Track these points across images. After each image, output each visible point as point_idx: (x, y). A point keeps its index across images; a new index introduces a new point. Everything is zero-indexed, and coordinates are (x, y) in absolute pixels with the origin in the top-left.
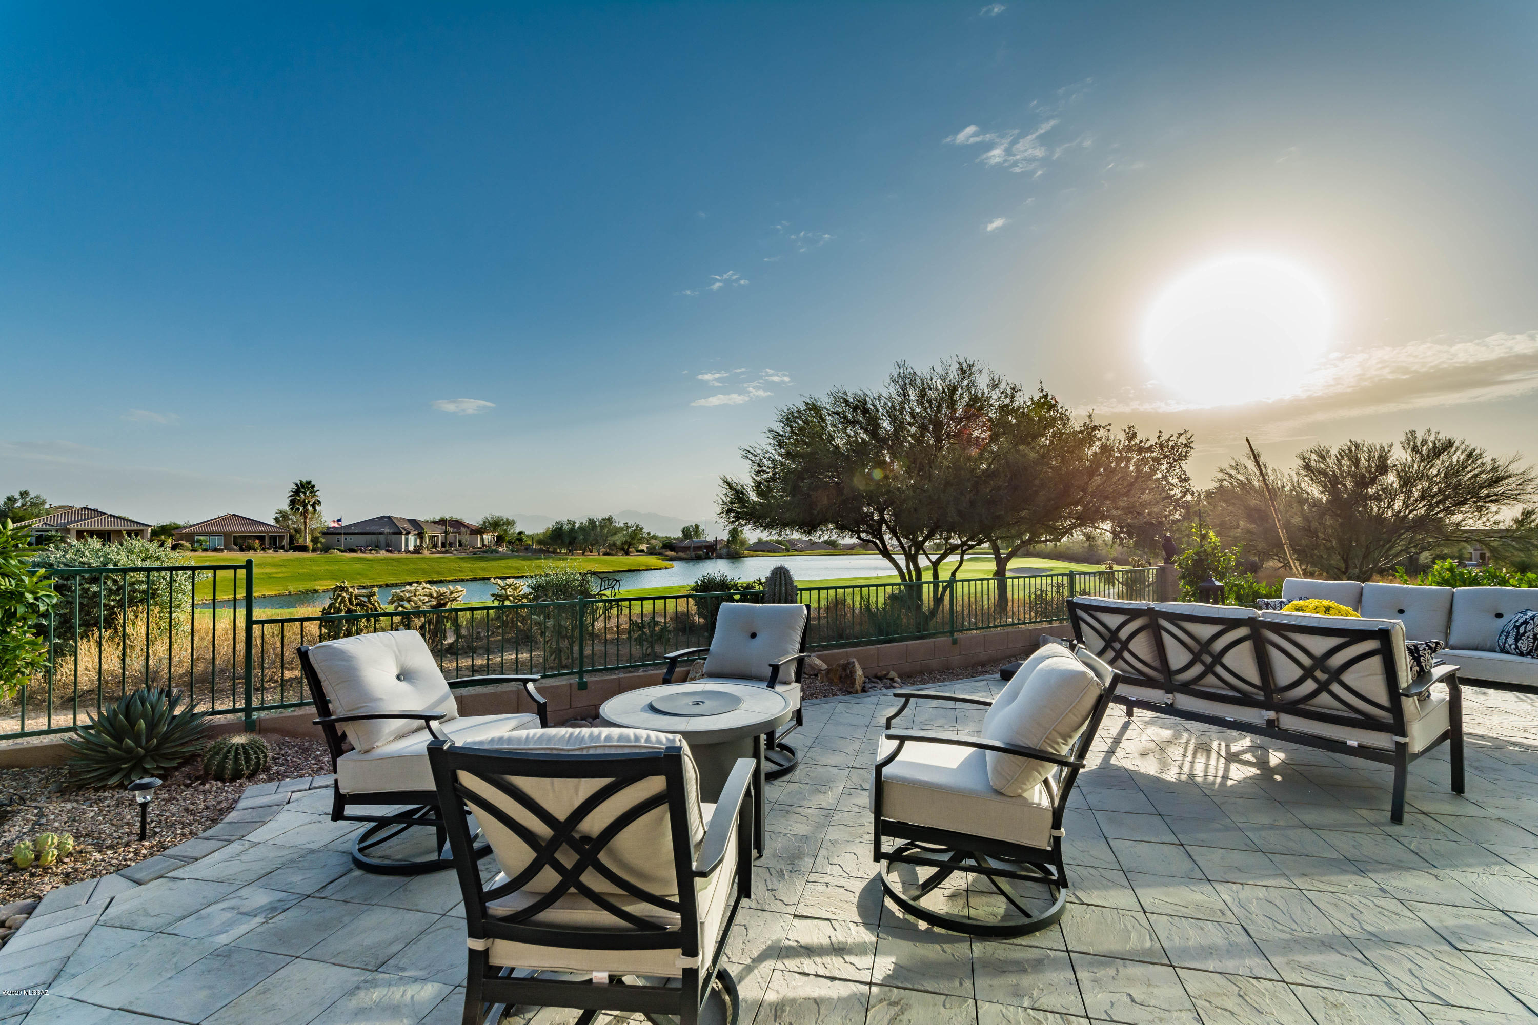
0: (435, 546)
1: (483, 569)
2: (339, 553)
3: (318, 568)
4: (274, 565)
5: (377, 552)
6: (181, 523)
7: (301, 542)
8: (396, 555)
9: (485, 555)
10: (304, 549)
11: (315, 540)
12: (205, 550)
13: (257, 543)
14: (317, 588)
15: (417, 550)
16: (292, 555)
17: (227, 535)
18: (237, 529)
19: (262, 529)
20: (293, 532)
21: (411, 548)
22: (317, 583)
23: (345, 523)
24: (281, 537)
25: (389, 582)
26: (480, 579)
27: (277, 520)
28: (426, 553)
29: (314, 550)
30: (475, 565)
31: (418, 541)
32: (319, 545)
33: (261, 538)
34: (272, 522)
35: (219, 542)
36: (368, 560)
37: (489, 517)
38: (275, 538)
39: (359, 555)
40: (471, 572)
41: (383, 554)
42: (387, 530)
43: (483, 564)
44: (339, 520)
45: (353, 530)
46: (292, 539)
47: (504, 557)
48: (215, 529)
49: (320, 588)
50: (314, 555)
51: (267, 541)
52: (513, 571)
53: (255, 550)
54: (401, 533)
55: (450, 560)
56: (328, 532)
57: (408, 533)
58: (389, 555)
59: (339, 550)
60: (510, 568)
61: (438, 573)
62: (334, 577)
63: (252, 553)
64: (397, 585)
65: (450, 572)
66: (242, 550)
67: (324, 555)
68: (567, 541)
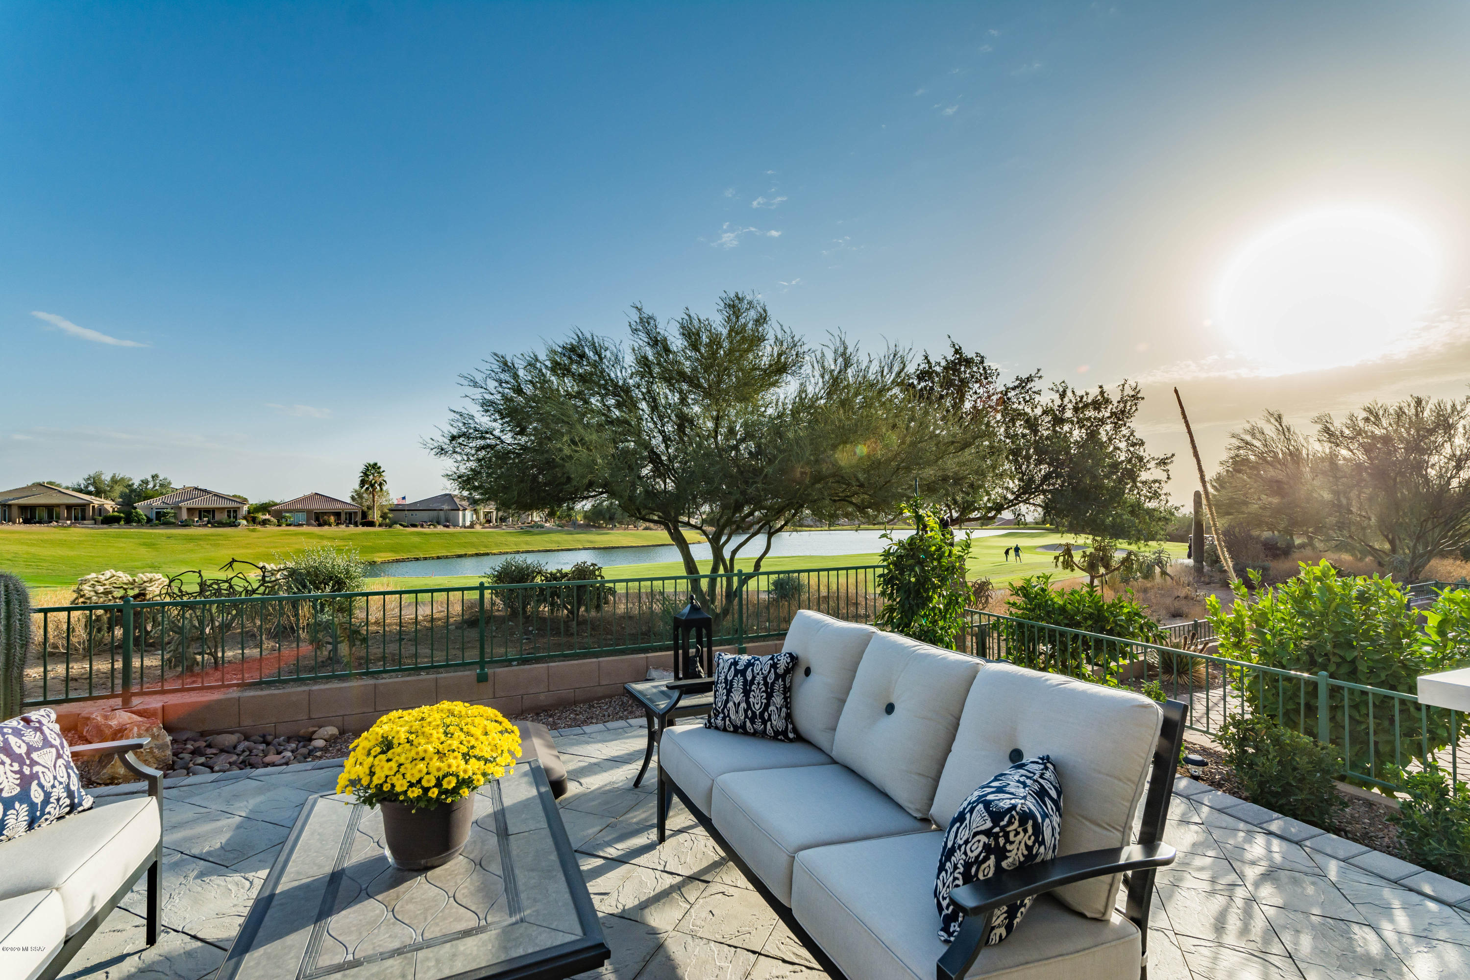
0: (489, 521)
1: (527, 543)
2: (401, 528)
3: (380, 542)
4: (343, 539)
5: (435, 527)
7: (370, 518)
8: (452, 530)
9: (531, 530)
10: (371, 524)
11: (384, 516)
12: (288, 525)
13: (332, 519)
14: (375, 560)
15: (472, 526)
16: (361, 529)
17: (309, 512)
18: (317, 506)
19: (338, 506)
20: (365, 509)
21: (468, 523)
22: (378, 554)
23: (408, 501)
24: (356, 513)
25: (440, 555)
27: (353, 498)
28: (478, 528)
29: (380, 525)
30: (521, 539)
31: (475, 516)
32: (387, 520)
33: (337, 515)
34: (349, 501)
35: (302, 517)
36: (425, 534)
38: (350, 514)
39: (419, 529)
40: (518, 545)
41: (440, 528)
42: (446, 507)
43: (528, 538)
44: (404, 498)
45: (419, 507)
46: (364, 515)
47: (549, 531)
48: (299, 506)
49: (379, 560)
50: (380, 529)
51: (343, 517)
52: (554, 545)
53: (330, 525)
54: (459, 510)
55: (498, 534)
56: (395, 509)
57: (465, 510)
58: (446, 529)
59: (401, 525)
60: (552, 542)
61: (486, 547)
62: (393, 550)
63: (326, 527)
64: (447, 557)
65: (497, 545)
66: (320, 525)
67: (387, 529)
68: (607, 516)
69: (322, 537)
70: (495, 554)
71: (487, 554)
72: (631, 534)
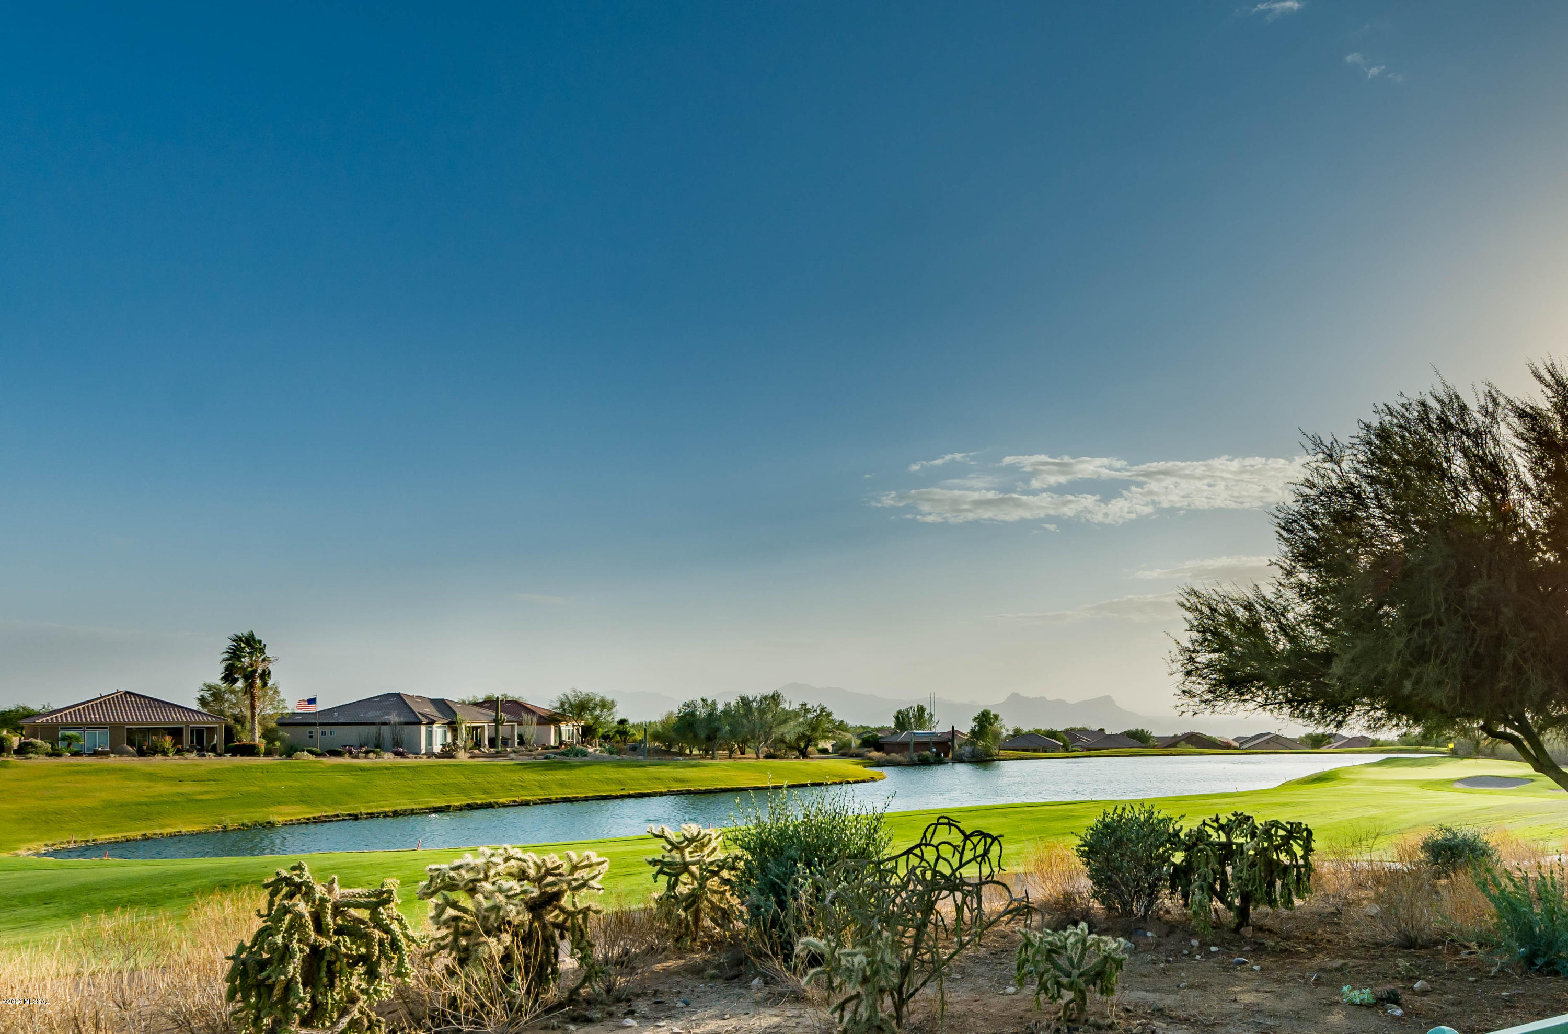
0: (478, 744)
1: (562, 784)
2: (312, 758)
3: (275, 784)
4: (197, 780)
5: (378, 755)
6: (36, 707)
7: (246, 740)
8: (411, 761)
9: (566, 759)
10: (250, 750)
11: (268, 735)
12: (75, 754)
13: (168, 741)
14: (272, 819)
15: (448, 752)
16: (229, 761)
17: (114, 728)
18: (132, 717)
19: (176, 718)
20: (230, 721)
21: (437, 749)
22: (273, 808)
23: (320, 706)
24: (212, 731)
25: (399, 808)
26: (557, 801)
27: (203, 701)
28: (463, 757)
29: (268, 753)
30: (546, 778)
31: (449, 735)
32: (278, 744)
33: (176, 733)
34: (195, 705)
35: (101, 739)
36: (362, 769)
37: (569, 693)
38: (200, 732)
39: (346, 760)
40: (541, 788)
41: (388, 758)
42: (394, 718)
43: (561, 775)
44: (312, 701)
45: (336, 717)
46: (229, 734)
47: (597, 761)
48: (94, 717)
49: (278, 819)
50: (269, 760)
51: (186, 738)
52: (614, 787)
53: (165, 753)
54: (420, 723)
55: (505, 768)
56: (292, 721)
57: (431, 723)
58: (399, 760)
59: (312, 752)
60: (609, 781)
61: (485, 792)
62: (303, 798)
63: (158, 758)
64: (412, 813)
65: (505, 788)
66: (141, 753)
67: (285, 761)
68: (702, 734)
69: (152, 777)
70: (504, 806)
71: (490, 806)
72: (750, 766)
